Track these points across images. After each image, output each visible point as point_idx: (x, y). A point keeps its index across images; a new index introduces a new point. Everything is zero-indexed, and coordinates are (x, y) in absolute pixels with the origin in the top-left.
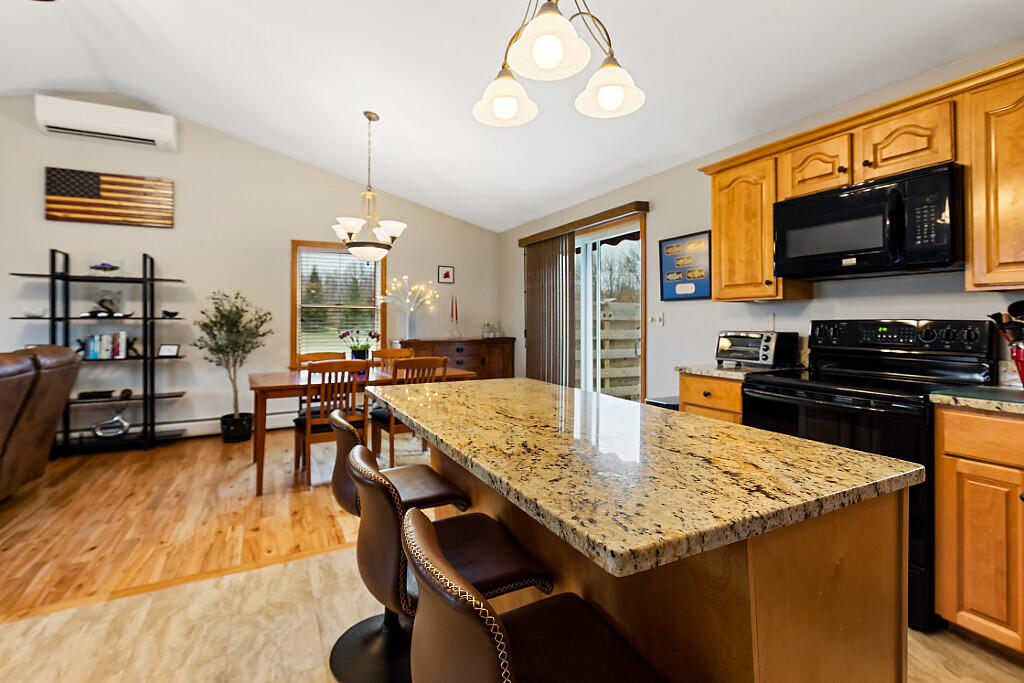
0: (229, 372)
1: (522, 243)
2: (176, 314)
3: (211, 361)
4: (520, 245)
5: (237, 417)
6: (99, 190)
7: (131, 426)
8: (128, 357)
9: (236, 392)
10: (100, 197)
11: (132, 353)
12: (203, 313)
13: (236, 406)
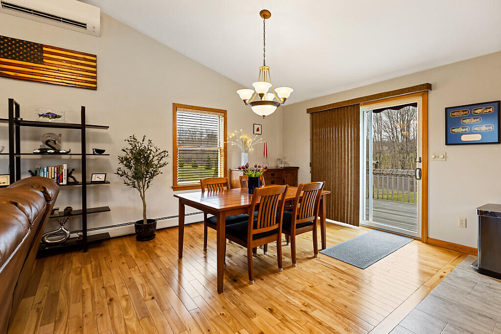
0: (141, 192)
1: (308, 111)
2: (104, 151)
3: (128, 185)
4: (308, 112)
5: (145, 223)
6: (43, 57)
7: (71, 233)
8: (68, 183)
9: (145, 206)
10: (43, 63)
11: (71, 180)
12: (124, 150)
13: (145, 215)
